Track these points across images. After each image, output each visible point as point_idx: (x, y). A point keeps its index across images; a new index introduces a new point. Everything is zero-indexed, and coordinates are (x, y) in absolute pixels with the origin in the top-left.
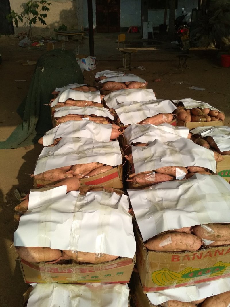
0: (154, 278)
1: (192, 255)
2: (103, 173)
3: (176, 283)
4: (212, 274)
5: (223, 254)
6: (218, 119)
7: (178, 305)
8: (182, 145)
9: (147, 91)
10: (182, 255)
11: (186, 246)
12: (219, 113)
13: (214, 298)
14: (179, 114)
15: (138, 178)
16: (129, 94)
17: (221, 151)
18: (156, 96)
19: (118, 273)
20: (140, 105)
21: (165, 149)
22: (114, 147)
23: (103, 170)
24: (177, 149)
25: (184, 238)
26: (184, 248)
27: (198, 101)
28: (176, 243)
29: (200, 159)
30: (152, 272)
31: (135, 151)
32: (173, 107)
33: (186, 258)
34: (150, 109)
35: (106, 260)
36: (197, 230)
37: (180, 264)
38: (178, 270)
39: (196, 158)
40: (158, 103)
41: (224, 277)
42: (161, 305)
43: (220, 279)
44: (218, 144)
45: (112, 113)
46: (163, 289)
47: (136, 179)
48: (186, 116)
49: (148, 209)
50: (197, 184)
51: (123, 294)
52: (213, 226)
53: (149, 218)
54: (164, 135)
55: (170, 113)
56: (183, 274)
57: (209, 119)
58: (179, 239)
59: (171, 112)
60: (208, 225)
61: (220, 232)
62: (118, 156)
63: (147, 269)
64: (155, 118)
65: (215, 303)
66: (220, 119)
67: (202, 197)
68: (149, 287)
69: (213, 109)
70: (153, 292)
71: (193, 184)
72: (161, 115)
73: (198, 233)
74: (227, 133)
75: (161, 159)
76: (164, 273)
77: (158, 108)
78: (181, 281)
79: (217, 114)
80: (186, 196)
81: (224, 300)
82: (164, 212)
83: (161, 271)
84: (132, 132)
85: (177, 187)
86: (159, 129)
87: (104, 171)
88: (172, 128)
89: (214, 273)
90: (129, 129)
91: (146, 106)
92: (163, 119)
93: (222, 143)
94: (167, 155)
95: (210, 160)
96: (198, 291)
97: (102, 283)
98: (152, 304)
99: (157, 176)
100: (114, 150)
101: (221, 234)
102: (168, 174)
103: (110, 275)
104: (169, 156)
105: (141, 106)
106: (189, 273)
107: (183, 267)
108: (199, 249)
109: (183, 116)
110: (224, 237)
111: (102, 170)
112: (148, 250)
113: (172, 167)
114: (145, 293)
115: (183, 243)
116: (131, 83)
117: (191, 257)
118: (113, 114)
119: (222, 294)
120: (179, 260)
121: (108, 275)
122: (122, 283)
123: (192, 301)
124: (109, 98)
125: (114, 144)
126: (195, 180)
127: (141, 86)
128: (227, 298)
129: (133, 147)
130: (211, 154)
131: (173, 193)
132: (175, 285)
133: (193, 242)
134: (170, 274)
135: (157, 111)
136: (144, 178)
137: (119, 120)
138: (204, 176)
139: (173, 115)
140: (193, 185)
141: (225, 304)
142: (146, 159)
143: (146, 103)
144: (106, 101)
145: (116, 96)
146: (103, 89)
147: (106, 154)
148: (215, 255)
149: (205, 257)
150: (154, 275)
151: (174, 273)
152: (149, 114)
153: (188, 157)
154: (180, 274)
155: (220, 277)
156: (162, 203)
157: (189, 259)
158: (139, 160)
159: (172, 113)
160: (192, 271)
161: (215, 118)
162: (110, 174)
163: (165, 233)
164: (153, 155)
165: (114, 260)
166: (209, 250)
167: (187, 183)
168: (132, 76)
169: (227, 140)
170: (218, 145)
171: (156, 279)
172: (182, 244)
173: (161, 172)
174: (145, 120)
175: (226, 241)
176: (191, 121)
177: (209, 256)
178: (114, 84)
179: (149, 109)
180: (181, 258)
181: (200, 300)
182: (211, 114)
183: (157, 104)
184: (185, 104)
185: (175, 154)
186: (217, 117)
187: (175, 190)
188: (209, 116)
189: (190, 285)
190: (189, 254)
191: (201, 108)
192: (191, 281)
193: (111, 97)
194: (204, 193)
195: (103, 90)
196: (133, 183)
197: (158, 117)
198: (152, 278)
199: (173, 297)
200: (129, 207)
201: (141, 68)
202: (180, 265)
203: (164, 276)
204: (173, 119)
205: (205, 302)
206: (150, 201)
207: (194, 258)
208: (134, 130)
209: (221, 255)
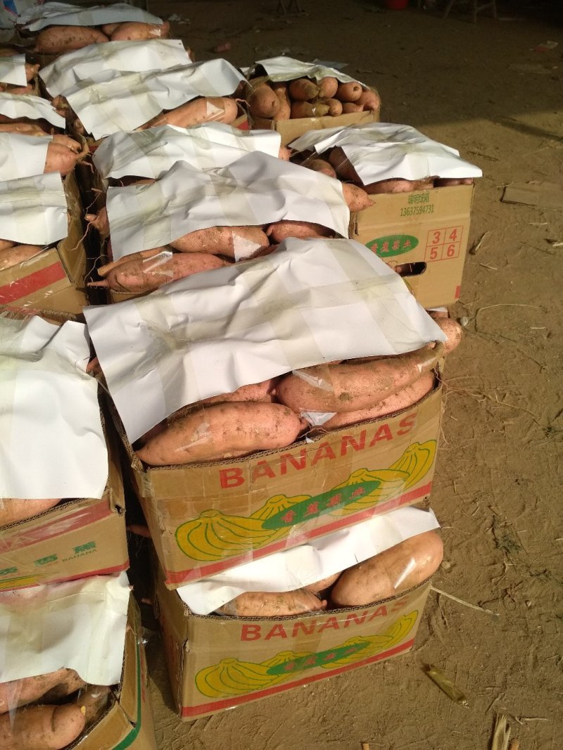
0: (184, 543)
1: (276, 461)
2: (10, 271)
3: (251, 546)
4: (347, 507)
5: (367, 446)
6: (361, 108)
7: (265, 604)
8: (251, 170)
9: (164, 44)
10: (248, 466)
11: (253, 436)
12: (364, 90)
13: (360, 568)
14: (255, 99)
15: (123, 273)
16: (112, 54)
17: (366, 183)
18: (191, 56)
19: (77, 550)
20: (141, 78)
21: (202, 184)
22: (43, 190)
23: (8, 260)
24: (240, 182)
25: (248, 415)
26: (249, 442)
27: (306, 64)
28: (224, 433)
29: (303, 200)
30: (176, 529)
31: (117, 199)
32: (234, 77)
33: (262, 471)
34: (168, 87)
35: (17, 518)
36: (286, 389)
37: (248, 493)
38: (247, 509)
39: (290, 198)
40: (192, 71)
41: (384, 509)
42: (219, 612)
43: (374, 516)
44: (356, 165)
45: (58, 109)
46: (220, 567)
47: (116, 278)
48: (273, 103)
49: (141, 351)
50: (286, 264)
51: (109, 601)
52: (328, 371)
53: (144, 376)
54: (207, 152)
55: (227, 97)
56: (264, 517)
57: (338, 107)
58: (233, 420)
59: (231, 92)
60: (314, 370)
61: (349, 383)
62: (56, 215)
63: (159, 521)
64: (186, 112)
65: (365, 581)
66: (368, 108)
67: (301, 299)
68: (177, 568)
69: (345, 79)
70: (193, 581)
71: (275, 266)
72: (200, 102)
73: (288, 398)
74: (382, 138)
75: (189, 211)
76: (209, 525)
77: (192, 85)
78: (264, 539)
79: (358, 94)
80: (255, 302)
81: (386, 569)
82: (188, 352)
83: (200, 521)
84: (115, 153)
85: (231, 281)
86: (191, 136)
87: (11, 263)
88: (230, 133)
89: (354, 503)
90: (107, 146)
91: (157, 81)
92: (209, 113)
93: (367, 160)
94: (207, 198)
95: (331, 204)
96: (319, 558)
97: (47, 584)
98: (193, 614)
99: (179, 261)
100: (44, 198)
101: (351, 391)
102: (212, 251)
103: (54, 558)
104: (211, 200)
105: (142, 81)
106: (281, 514)
107: (257, 498)
108: (295, 442)
109: (264, 101)
110: (361, 395)
111: (6, 261)
112: (146, 466)
113: (219, 228)
114: (170, 587)
115: (246, 431)
116: (121, 26)
117: (276, 468)
118: (63, 113)
119: (381, 554)
120: (241, 481)
121: (45, 559)
122: (109, 573)
123: (304, 585)
124: (55, 71)
125: (43, 182)
126: (282, 255)
127: (149, 34)
128: (394, 564)
129: (111, 190)
130: (332, 186)
131: (218, 299)
132: (250, 553)
133: (275, 423)
134: (227, 525)
135: (190, 92)
136: (139, 272)
137: (80, 124)
138: (307, 242)
139: (238, 101)
140: (275, 270)
141: (390, 578)
142: (148, 215)
143: (156, 73)
144: (45, 81)
145: (73, 62)
146: (37, 50)
147: (15, 210)
148: (344, 452)
149: (314, 462)
150: (182, 534)
151: (237, 519)
152: (167, 100)
153: (269, 198)
154: (254, 521)
155: (372, 511)
156: (184, 330)
157: (271, 475)
158: (125, 223)
159: (233, 96)
160: (287, 506)
161: (353, 104)
162: (36, 270)
163: (188, 408)
164: (167, 205)
165: (43, 514)
166: (323, 440)
167: (259, 266)
168: (122, 8)
169: (381, 152)
170: (356, 168)
171: (192, 544)
172: (241, 433)
173: (189, 247)
174: (156, 119)
175: (370, 407)
176: (292, 117)
177: (326, 456)
178: (70, 33)
179: (166, 88)
180: (247, 475)
181: (324, 580)
182: (341, 95)
183: (188, 72)
184: (269, 70)
185: (231, 192)
186: (357, 102)
187: (225, 289)
188: (337, 101)
189: (296, 544)
190: (269, 458)
191: (315, 78)
192: (295, 531)
193: (58, 68)
194: (304, 287)
195: (39, 53)
196: (112, 290)
197: (194, 106)
198: (179, 545)
199: (252, 583)
200: (88, 354)
201: (179, 20)
202: (249, 495)
203: (210, 533)
204: (240, 114)
205: (340, 582)
206: (150, 328)
207: (284, 470)
208: (118, 147)
209: (359, 451)
